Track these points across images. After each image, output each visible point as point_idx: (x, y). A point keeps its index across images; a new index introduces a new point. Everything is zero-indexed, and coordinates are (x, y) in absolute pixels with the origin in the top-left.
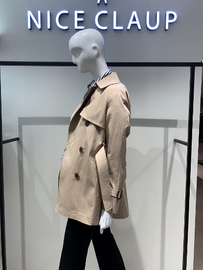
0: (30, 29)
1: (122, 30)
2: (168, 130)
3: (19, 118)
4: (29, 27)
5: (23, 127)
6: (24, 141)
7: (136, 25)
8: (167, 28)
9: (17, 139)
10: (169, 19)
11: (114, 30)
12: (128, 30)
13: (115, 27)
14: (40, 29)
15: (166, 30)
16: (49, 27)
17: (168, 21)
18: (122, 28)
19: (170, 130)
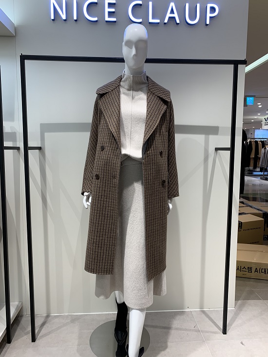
1: (158, 23)
2: (209, 138)
3: (41, 125)
4: (52, 18)
5: (46, 134)
8: (208, 23)
9: (40, 148)
10: (211, 13)
11: (150, 23)
12: (165, 23)
15: (207, 25)
16: (75, 18)
17: (209, 15)
18: (158, 21)
19: (211, 137)
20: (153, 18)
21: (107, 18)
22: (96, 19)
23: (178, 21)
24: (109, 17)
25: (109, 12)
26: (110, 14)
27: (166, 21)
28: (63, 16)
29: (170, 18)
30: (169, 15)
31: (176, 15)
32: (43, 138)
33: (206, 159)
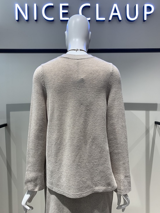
0: (18, 21)
1: (104, 21)
2: (149, 113)
4: (17, 19)
5: (11, 113)
7: (117, 16)
8: (145, 19)
9: (6, 125)
10: (147, 11)
11: (97, 21)
12: (110, 21)
13: (98, 19)
14: (27, 21)
15: (144, 21)
16: (35, 19)
17: (146, 13)
18: (104, 19)
20: (99, 17)
21: (61, 18)
22: (52, 19)
23: (120, 19)
24: (63, 17)
25: (63, 13)
26: (64, 15)
27: (110, 19)
28: (26, 18)
29: (113, 16)
30: (112, 14)
31: (118, 14)
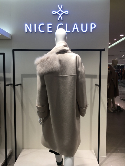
2: (92, 80)
4: (26, 31)
5: (24, 79)
6: (24, 85)
8: (91, 31)
9: (20, 84)
10: (92, 27)
16: (35, 32)
17: (91, 28)
18: (69, 31)
20: (67, 30)
21: (48, 31)
22: (44, 32)
23: (78, 31)
24: (49, 30)
25: (49, 29)
26: (50, 29)
27: (73, 31)
28: (31, 31)
29: (75, 30)
30: (74, 29)
31: (77, 29)
32: (22, 80)
33: (91, 89)
